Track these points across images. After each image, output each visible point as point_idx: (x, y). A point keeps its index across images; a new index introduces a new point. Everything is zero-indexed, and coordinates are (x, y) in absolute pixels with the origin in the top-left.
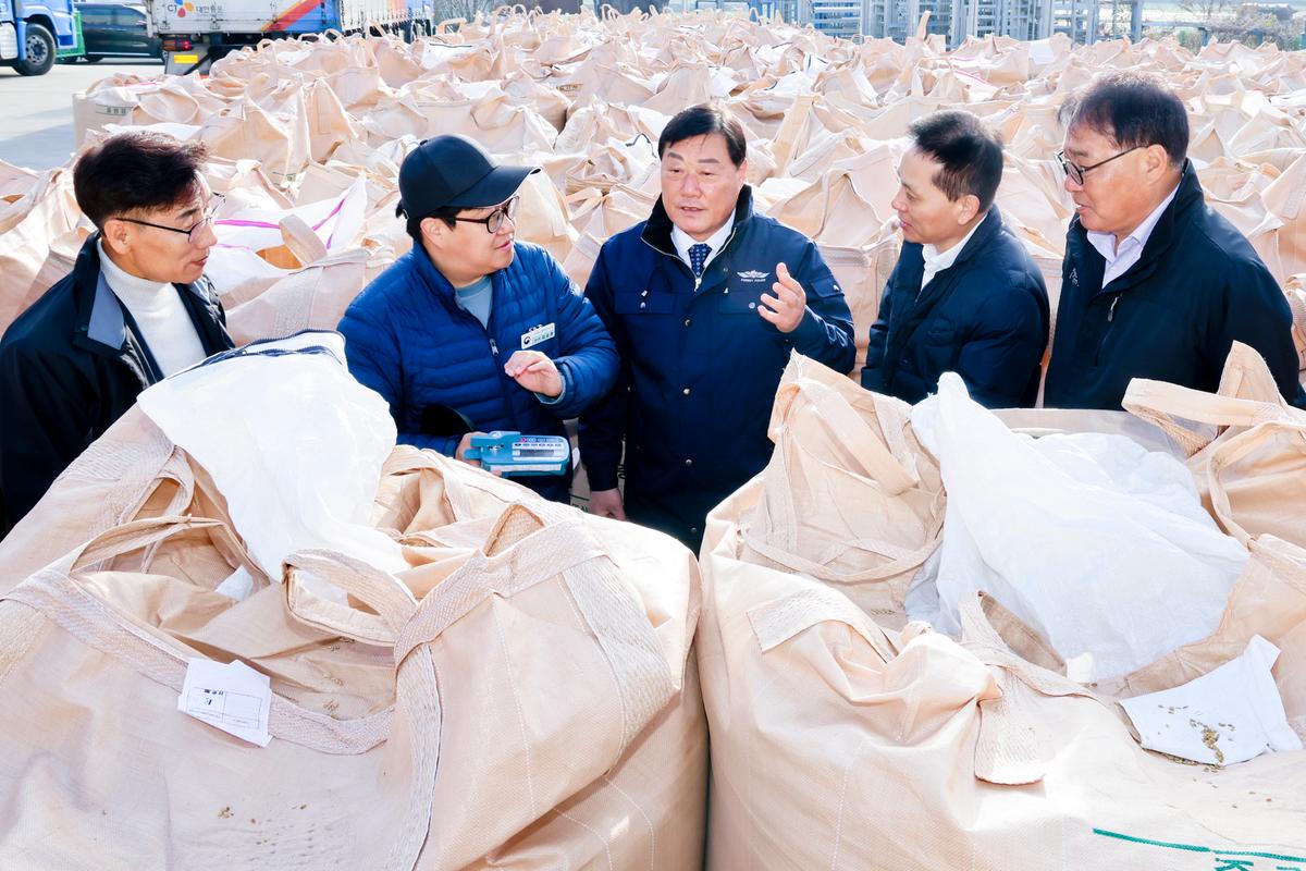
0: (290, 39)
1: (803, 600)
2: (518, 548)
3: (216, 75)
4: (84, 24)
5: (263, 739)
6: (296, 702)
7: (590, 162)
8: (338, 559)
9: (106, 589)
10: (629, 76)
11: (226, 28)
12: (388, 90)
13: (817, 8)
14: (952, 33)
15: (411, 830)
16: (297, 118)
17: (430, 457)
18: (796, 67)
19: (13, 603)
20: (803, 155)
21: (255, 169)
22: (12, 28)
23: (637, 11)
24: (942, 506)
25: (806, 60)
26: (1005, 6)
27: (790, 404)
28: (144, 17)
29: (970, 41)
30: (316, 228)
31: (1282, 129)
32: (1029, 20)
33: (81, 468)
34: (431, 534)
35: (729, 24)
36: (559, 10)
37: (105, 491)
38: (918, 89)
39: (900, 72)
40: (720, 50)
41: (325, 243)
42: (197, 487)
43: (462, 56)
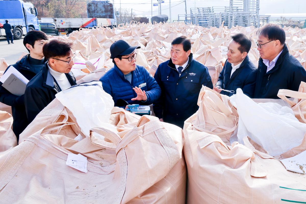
0: (86, 28)
1: (209, 137)
2: (145, 125)
3: (70, 36)
4: (41, 27)
5: (86, 171)
6: (93, 163)
7: (152, 52)
8: (103, 129)
9: (49, 138)
10: (160, 35)
11: (72, 27)
12: (108, 39)
13: (199, 22)
14: (229, 26)
15: (121, 190)
16: (88, 44)
17: (122, 109)
18: (196, 33)
19: (27, 141)
20: (199, 50)
21: (80, 52)
22: (25, 28)
23: (161, 22)
24: (237, 119)
25: (198, 32)
26: (240, 20)
27: (203, 96)
28: (54, 25)
29: (233, 27)
30: (94, 64)
31: (302, 43)
32: (245, 23)
33: (43, 113)
34: (123, 126)
35: (181, 25)
36: (144, 22)
37: (48, 118)
38: (223, 36)
39: (218, 34)
40: (179, 30)
41: (96, 67)
42: (69, 117)
43: (124, 31)
